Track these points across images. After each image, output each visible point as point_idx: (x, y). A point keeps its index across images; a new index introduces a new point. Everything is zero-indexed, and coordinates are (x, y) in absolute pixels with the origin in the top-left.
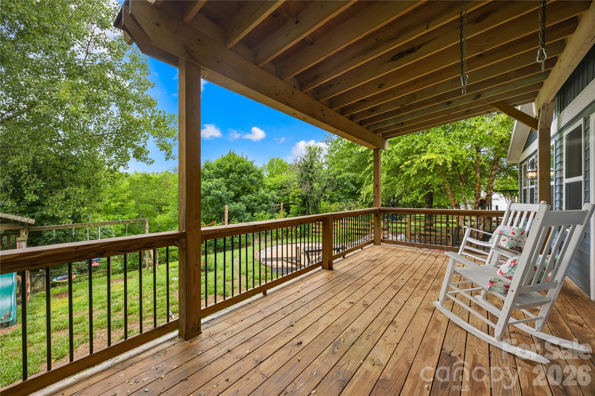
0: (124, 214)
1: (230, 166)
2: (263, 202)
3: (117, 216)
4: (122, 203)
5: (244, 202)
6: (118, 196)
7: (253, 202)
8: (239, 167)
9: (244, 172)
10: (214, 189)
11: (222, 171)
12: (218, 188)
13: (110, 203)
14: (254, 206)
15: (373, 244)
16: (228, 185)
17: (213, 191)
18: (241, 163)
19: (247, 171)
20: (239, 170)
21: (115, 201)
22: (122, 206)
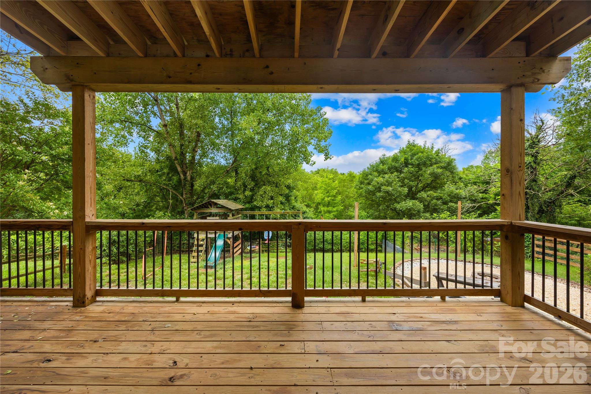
0: (334, 207)
1: (405, 159)
2: (451, 201)
3: (330, 208)
4: (333, 198)
5: (421, 200)
6: (330, 193)
7: (435, 201)
8: (417, 159)
9: (425, 164)
10: (385, 185)
11: (397, 165)
12: (389, 184)
13: (324, 197)
14: (436, 205)
15: (499, 299)
16: (402, 180)
17: (383, 187)
18: (420, 154)
19: (428, 162)
20: (417, 162)
21: (328, 197)
22: (333, 200)
